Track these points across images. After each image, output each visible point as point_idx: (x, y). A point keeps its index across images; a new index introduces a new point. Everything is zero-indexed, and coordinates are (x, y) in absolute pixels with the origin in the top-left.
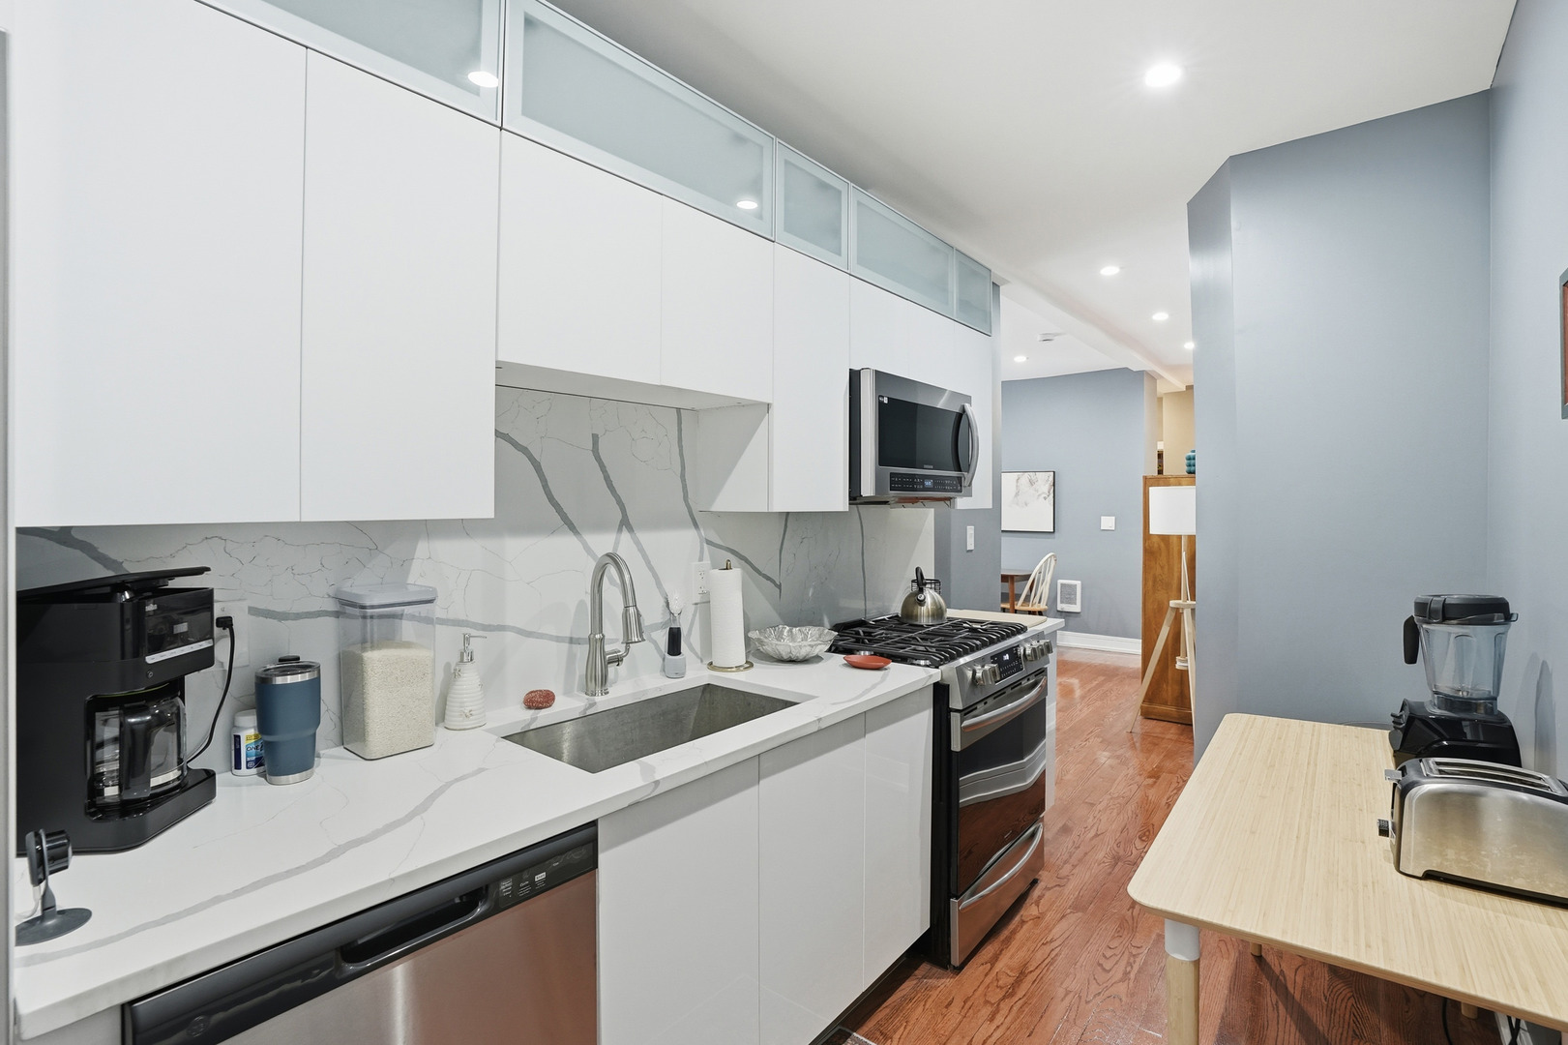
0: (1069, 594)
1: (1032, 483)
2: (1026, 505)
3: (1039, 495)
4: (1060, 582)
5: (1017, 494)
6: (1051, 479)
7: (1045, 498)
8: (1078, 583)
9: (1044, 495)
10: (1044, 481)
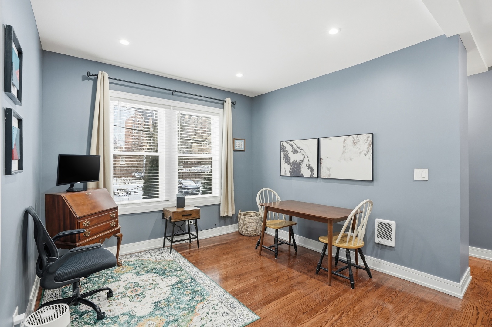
0: (385, 231)
1: (355, 143)
2: (351, 159)
3: (361, 152)
4: (377, 220)
5: (344, 152)
6: (370, 139)
7: (365, 155)
8: (393, 223)
9: (364, 152)
10: (364, 142)
